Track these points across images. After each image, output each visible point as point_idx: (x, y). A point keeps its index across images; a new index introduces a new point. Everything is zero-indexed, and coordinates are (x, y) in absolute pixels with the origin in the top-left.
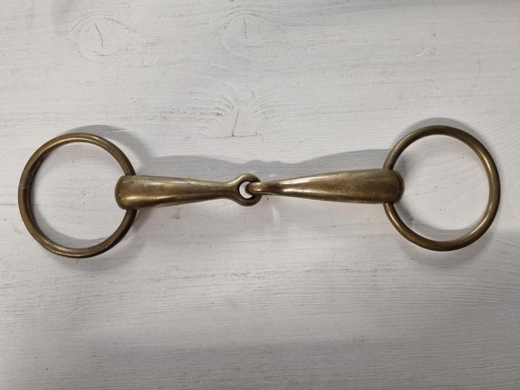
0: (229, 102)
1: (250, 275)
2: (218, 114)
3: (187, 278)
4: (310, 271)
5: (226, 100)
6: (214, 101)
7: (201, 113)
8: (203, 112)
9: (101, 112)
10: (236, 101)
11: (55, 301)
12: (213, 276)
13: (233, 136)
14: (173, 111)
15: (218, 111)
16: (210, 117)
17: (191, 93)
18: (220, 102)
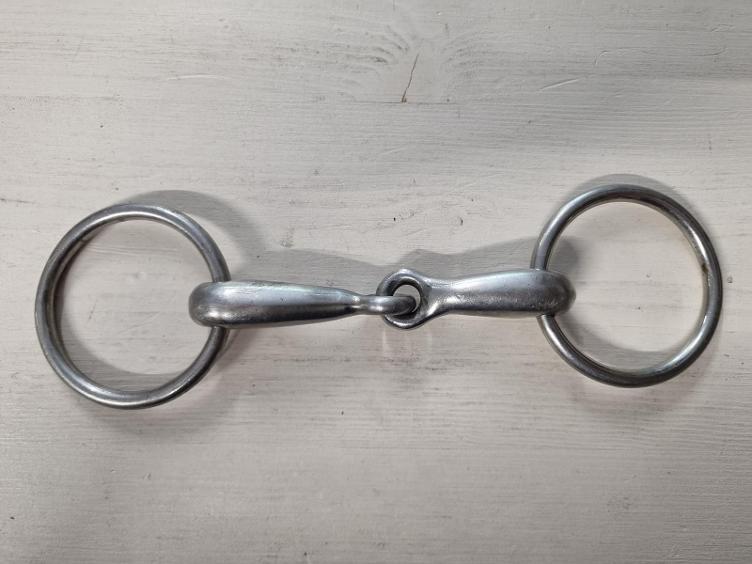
0: (402, 40)
1: (418, 364)
2: (379, 60)
3: (297, 360)
4: (533, 364)
5: (395, 35)
6: (372, 37)
7: (348, 56)
8: (350, 53)
9: (163, 40)
10: (414, 38)
11: (41, 386)
12: (348, 360)
13: (404, 100)
14: (296, 48)
15: (379, 55)
16: (364, 64)
17: (332, 18)
18: (383, 38)
